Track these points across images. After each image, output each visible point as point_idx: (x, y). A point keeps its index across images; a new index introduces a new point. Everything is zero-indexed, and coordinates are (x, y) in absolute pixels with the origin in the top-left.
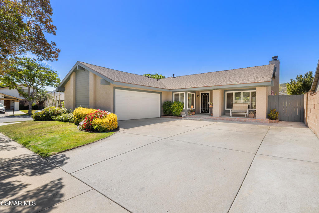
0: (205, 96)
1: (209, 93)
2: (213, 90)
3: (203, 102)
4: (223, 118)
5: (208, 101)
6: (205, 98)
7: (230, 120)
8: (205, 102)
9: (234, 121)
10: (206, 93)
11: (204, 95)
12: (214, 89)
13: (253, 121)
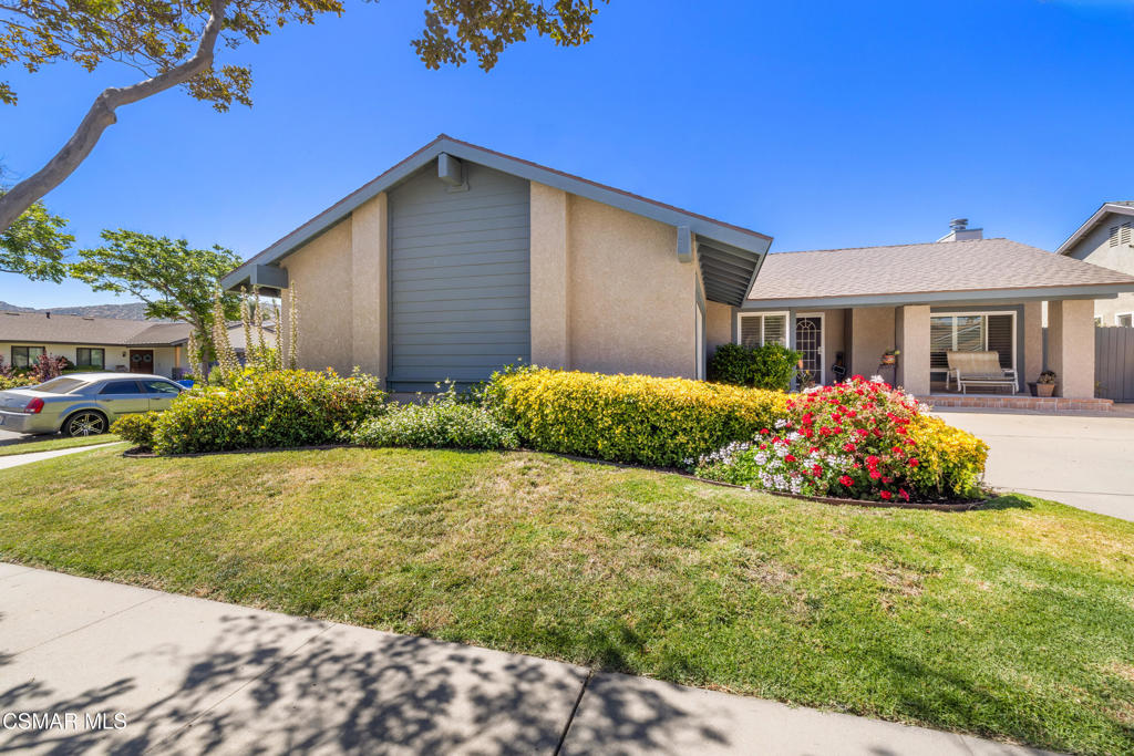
0: (806, 329)
1: (819, 319)
2: (906, 308)
4: (951, 400)
5: (819, 344)
6: (806, 334)
7: (976, 405)
8: (806, 347)
9: (992, 406)
10: (808, 319)
12: (911, 304)
13: (1061, 404)
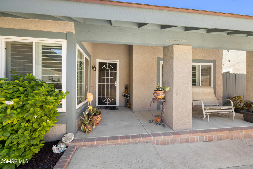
0: (108, 70)
1: (116, 64)
3: (104, 82)
5: (115, 80)
6: (108, 73)
8: (107, 82)
10: (109, 63)
11: (106, 66)
